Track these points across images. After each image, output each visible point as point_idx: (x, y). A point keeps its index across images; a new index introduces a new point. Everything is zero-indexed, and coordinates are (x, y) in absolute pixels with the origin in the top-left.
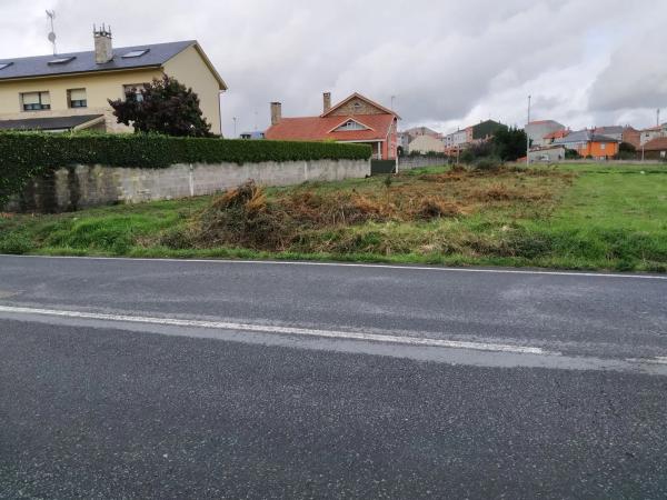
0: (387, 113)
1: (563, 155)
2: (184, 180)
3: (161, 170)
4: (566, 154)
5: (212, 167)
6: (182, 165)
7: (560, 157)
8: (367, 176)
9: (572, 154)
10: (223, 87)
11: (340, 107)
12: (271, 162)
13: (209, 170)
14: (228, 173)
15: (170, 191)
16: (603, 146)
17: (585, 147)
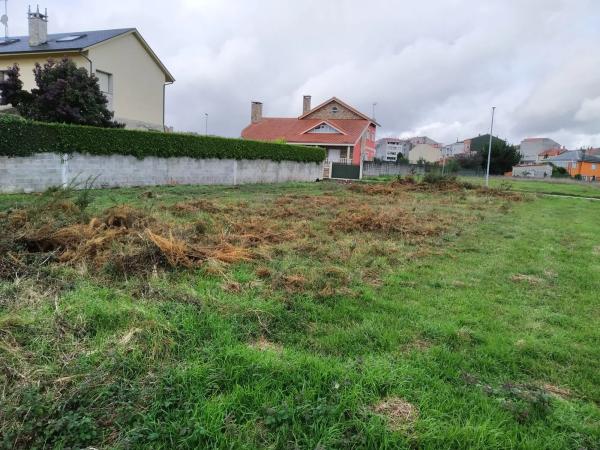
0: (363, 119)
1: (549, 173)
2: (54, 171)
3: (19, 159)
4: (554, 172)
5: (97, 158)
6: (53, 155)
7: (545, 175)
8: (318, 180)
9: (560, 172)
10: (169, 79)
11: (318, 110)
12: (187, 159)
13: (91, 162)
14: (121, 167)
15: (31, 183)
16: (594, 166)
17: (574, 166)
